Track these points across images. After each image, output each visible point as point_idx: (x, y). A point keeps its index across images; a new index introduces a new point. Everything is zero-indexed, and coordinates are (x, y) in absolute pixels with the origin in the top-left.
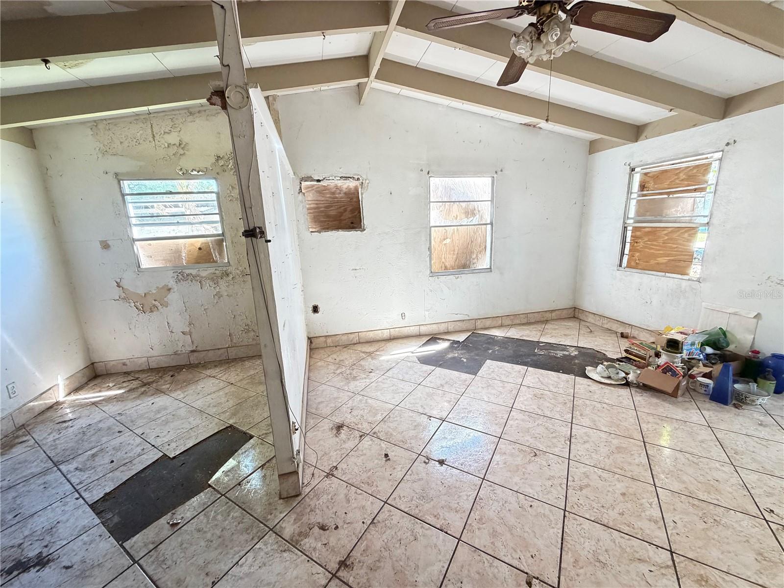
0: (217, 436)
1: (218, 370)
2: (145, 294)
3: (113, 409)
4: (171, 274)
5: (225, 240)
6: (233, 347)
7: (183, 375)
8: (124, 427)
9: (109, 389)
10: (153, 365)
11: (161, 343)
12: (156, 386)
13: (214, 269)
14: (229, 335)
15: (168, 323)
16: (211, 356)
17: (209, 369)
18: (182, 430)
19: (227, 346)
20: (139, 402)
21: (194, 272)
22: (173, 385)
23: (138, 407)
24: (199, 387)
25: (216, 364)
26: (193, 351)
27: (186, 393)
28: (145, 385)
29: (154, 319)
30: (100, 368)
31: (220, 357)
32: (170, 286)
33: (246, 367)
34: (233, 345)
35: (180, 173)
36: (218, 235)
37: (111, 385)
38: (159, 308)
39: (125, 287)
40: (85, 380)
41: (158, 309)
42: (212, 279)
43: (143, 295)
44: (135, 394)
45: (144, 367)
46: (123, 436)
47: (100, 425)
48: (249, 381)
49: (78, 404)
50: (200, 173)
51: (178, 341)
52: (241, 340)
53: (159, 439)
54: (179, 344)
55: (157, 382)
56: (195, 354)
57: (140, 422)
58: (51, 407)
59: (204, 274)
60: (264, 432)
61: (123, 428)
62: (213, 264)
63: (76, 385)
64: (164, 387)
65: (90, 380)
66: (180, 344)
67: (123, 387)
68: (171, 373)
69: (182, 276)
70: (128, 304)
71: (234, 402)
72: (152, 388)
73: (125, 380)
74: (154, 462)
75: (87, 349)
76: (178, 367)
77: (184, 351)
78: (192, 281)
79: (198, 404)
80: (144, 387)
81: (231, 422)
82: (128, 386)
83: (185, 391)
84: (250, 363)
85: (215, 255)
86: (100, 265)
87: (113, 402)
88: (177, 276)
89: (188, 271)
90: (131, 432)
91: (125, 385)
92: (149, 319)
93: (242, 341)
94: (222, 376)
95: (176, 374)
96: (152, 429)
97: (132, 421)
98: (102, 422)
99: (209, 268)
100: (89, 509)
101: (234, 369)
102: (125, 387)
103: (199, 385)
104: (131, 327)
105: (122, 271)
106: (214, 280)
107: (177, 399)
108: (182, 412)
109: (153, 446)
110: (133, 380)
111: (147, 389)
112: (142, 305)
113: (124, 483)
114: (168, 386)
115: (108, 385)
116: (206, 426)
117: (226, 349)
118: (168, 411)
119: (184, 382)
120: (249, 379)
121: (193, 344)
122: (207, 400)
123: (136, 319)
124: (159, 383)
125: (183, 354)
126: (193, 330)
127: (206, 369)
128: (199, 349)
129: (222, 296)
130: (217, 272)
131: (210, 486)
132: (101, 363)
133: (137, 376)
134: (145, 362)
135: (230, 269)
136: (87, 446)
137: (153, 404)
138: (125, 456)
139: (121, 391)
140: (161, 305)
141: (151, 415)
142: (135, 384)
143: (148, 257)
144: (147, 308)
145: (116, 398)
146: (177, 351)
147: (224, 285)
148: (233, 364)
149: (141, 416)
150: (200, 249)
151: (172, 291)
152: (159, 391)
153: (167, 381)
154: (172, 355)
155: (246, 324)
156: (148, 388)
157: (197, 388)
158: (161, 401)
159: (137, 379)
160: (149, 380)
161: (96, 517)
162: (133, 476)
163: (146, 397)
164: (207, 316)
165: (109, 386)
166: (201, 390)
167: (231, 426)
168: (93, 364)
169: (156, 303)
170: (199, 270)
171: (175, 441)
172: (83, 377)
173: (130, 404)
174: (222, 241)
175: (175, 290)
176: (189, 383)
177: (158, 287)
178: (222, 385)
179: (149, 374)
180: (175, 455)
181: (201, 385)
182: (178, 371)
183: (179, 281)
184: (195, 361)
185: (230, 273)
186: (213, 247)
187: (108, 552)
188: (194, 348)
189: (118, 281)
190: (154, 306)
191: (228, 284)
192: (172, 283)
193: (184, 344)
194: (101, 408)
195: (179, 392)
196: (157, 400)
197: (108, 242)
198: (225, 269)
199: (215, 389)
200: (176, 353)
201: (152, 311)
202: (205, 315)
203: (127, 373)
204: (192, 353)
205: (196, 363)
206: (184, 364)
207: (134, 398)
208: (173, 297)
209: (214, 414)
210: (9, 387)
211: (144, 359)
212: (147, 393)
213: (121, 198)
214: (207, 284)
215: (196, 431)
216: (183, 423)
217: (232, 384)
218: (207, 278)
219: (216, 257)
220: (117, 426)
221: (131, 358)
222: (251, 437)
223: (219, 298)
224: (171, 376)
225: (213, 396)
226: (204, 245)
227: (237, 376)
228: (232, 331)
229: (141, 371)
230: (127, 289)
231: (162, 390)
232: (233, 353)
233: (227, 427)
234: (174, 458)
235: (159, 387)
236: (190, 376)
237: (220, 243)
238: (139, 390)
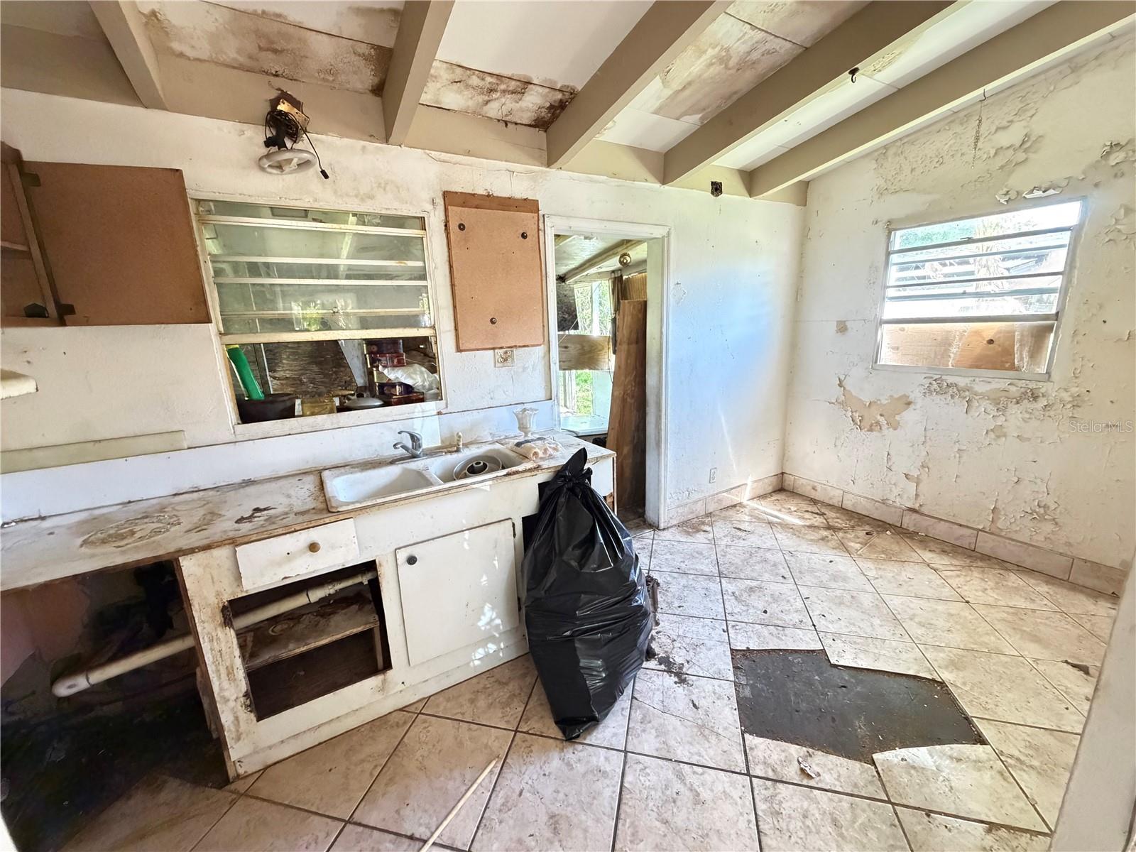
0: (912, 683)
1: (946, 560)
2: (871, 403)
3: (786, 540)
4: (920, 379)
5: (1058, 327)
6: (992, 534)
7: (885, 540)
8: (790, 573)
9: (790, 512)
10: (848, 504)
11: (868, 479)
12: (843, 538)
13: (1009, 381)
14: (993, 511)
15: (888, 455)
16: (940, 530)
17: (930, 551)
18: (858, 630)
19: (981, 527)
20: (815, 549)
21: (962, 382)
22: (865, 549)
23: (812, 556)
24: (904, 573)
25: (946, 548)
26: (911, 510)
27: (880, 573)
28: (829, 528)
29: (871, 442)
30: (789, 481)
31: (957, 539)
32: (912, 398)
33: (1010, 584)
34: (993, 530)
35: (1002, 201)
36: (1046, 317)
37: (793, 509)
38: (883, 428)
39: (848, 388)
40: (770, 489)
41: (881, 429)
42: (996, 402)
43: (868, 404)
44: (814, 535)
45: (836, 502)
46: (786, 585)
47: (768, 555)
48: (1010, 618)
49: (757, 515)
50: (1051, 192)
51: (894, 484)
52: (1018, 529)
53: (823, 621)
54: (893, 489)
55: (845, 533)
56: (915, 516)
57: (808, 579)
58: (735, 506)
59: (980, 388)
60: (1016, 753)
61: (788, 575)
62: (1011, 373)
63: (761, 492)
64: (852, 544)
65: (774, 492)
66: (896, 491)
67: (804, 518)
68: (868, 528)
69: (940, 387)
70: (844, 412)
71: (962, 641)
72: (836, 537)
73: (809, 509)
74: (808, 651)
75: (783, 456)
76: (881, 523)
77: (898, 504)
78: (952, 397)
79: (895, 602)
80: (828, 531)
81: (946, 676)
82: (810, 519)
83: (880, 569)
84: (1022, 583)
85: (1021, 356)
86: (827, 354)
87: (789, 532)
88: (930, 383)
89: (950, 379)
90: (795, 587)
91: (807, 515)
92: (864, 440)
93: (1016, 531)
94: (951, 577)
95: (875, 534)
96: (819, 599)
97: (800, 572)
98: (771, 551)
99: (997, 380)
100: (729, 653)
101: (980, 576)
102: (806, 519)
103: (905, 570)
104: (837, 444)
105: (851, 364)
106: (999, 404)
107: (865, 575)
108: (867, 600)
109: (814, 626)
110: (817, 514)
111: (830, 536)
112: (860, 418)
113: (768, 651)
114: (858, 546)
115: (789, 506)
116: (897, 651)
117: (976, 532)
118: (848, 586)
119: (883, 552)
120: (1008, 613)
121: (916, 499)
122: (912, 605)
123: (848, 435)
124: (849, 536)
125: (896, 507)
126: (924, 477)
127: (925, 549)
128: (924, 510)
129: (1005, 436)
130: (1013, 389)
131: (873, 763)
132: (791, 476)
133: (823, 510)
134: (839, 496)
135: (1045, 387)
136: (748, 572)
137: (831, 562)
138: (780, 615)
139: (799, 522)
140: (888, 424)
141: (825, 578)
142: (818, 521)
143: (893, 348)
144: (866, 424)
145: (792, 528)
146: (887, 499)
147: (1020, 416)
148: (980, 564)
149: (812, 571)
150: (991, 342)
151: (912, 406)
152: (843, 547)
153: (858, 538)
154: (879, 502)
155: (1042, 504)
156: (832, 535)
157: (899, 574)
158: (842, 563)
159: (823, 514)
160: (836, 524)
161: (732, 669)
162: (780, 650)
163: (826, 548)
164: (959, 462)
165: (790, 509)
166: (906, 582)
167: (942, 684)
168: (783, 473)
169: (881, 419)
170: (974, 381)
171: (843, 639)
172: (770, 485)
173: (804, 546)
174: (1050, 328)
175: (918, 406)
176: (889, 556)
177: (891, 396)
178: (946, 592)
179: (838, 515)
180: (837, 663)
181: (908, 572)
182: (879, 529)
183: (930, 392)
184: (909, 525)
185: (1043, 396)
186: (1021, 341)
187: (729, 727)
188: (917, 506)
189: (842, 378)
190: (878, 423)
191: (1028, 416)
192: (916, 394)
193: (903, 496)
194: (775, 533)
195: (870, 564)
196: (837, 559)
197: (847, 323)
198: (1032, 385)
199: (930, 593)
200: (884, 502)
201: (871, 430)
202: (957, 459)
203: (814, 502)
204: (910, 513)
205: (911, 529)
206: (891, 523)
207: (812, 540)
208: (909, 417)
209: (917, 638)
210: (712, 471)
211: (838, 491)
212: (828, 541)
213: (884, 258)
214: (981, 407)
215: (879, 647)
216: (862, 620)
217: (967, 602)
218: (983, 396)
219: (1021, 359)
220: (784, 568)
221: (824, 485)
222: (983, 741)
223: (998, 437)
224: (867, 534)
225: (923, 603)
226: (1002, 335)
227: (983, 592)
228: (1000, 505)
229: (830, 505)
230: (849, 391)
231: (849, 549)
232: (986, 544)
233: (934, 681)
234: (836, 666)
235: (845, 541)
236: (895, 548)
237: (1040, 334)
238: (820, 532)
